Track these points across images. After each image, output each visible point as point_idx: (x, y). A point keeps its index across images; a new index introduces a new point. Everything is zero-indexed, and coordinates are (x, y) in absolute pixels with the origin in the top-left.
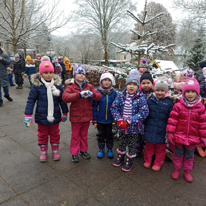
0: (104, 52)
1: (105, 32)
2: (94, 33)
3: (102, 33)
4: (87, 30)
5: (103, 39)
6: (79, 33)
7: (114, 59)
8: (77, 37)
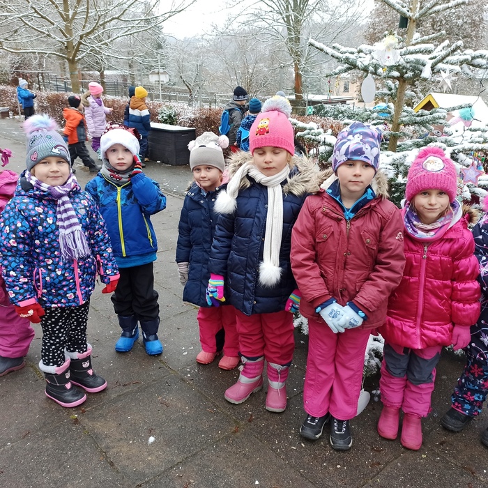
0: (294, 75)
1: (298, 21)
2: (268, 26)
3: (290, 25)
4: (251, 19)
5: (291, 39)
6: (230, 28)
7: (319, 92)
8: (225, 37)
